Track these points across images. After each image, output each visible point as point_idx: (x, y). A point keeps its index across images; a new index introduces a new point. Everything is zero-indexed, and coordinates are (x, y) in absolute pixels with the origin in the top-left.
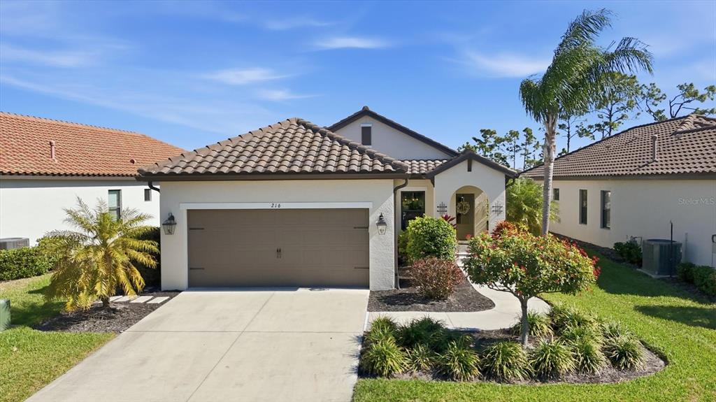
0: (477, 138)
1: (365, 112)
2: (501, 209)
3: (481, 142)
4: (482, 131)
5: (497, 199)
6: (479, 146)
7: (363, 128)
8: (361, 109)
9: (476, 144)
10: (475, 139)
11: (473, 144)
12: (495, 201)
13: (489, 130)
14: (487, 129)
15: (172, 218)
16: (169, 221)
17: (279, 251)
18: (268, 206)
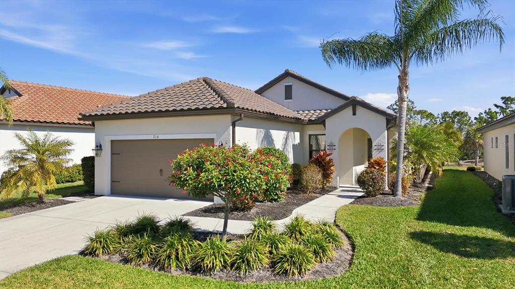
0: (498, 105)
1: (287, 74)
2: (383, 148)
3: (502, 107)
4: (502, 98)
5: (379, 139)
6: (500, 112)
7: (286, 86)
8: (283, 72)
9: (498, 110)
10: (496, 105)
11: (494, 109)
12: (377, 141)
13: (510, 97)
14: (507, 97)
15: (101, 146)
16: (99, 148)
17: (161, 171)
18: (151, 137)
